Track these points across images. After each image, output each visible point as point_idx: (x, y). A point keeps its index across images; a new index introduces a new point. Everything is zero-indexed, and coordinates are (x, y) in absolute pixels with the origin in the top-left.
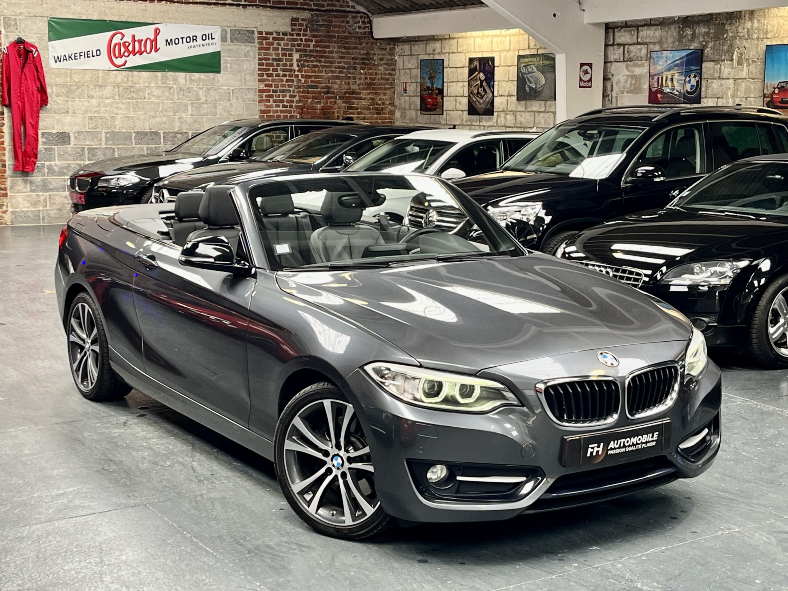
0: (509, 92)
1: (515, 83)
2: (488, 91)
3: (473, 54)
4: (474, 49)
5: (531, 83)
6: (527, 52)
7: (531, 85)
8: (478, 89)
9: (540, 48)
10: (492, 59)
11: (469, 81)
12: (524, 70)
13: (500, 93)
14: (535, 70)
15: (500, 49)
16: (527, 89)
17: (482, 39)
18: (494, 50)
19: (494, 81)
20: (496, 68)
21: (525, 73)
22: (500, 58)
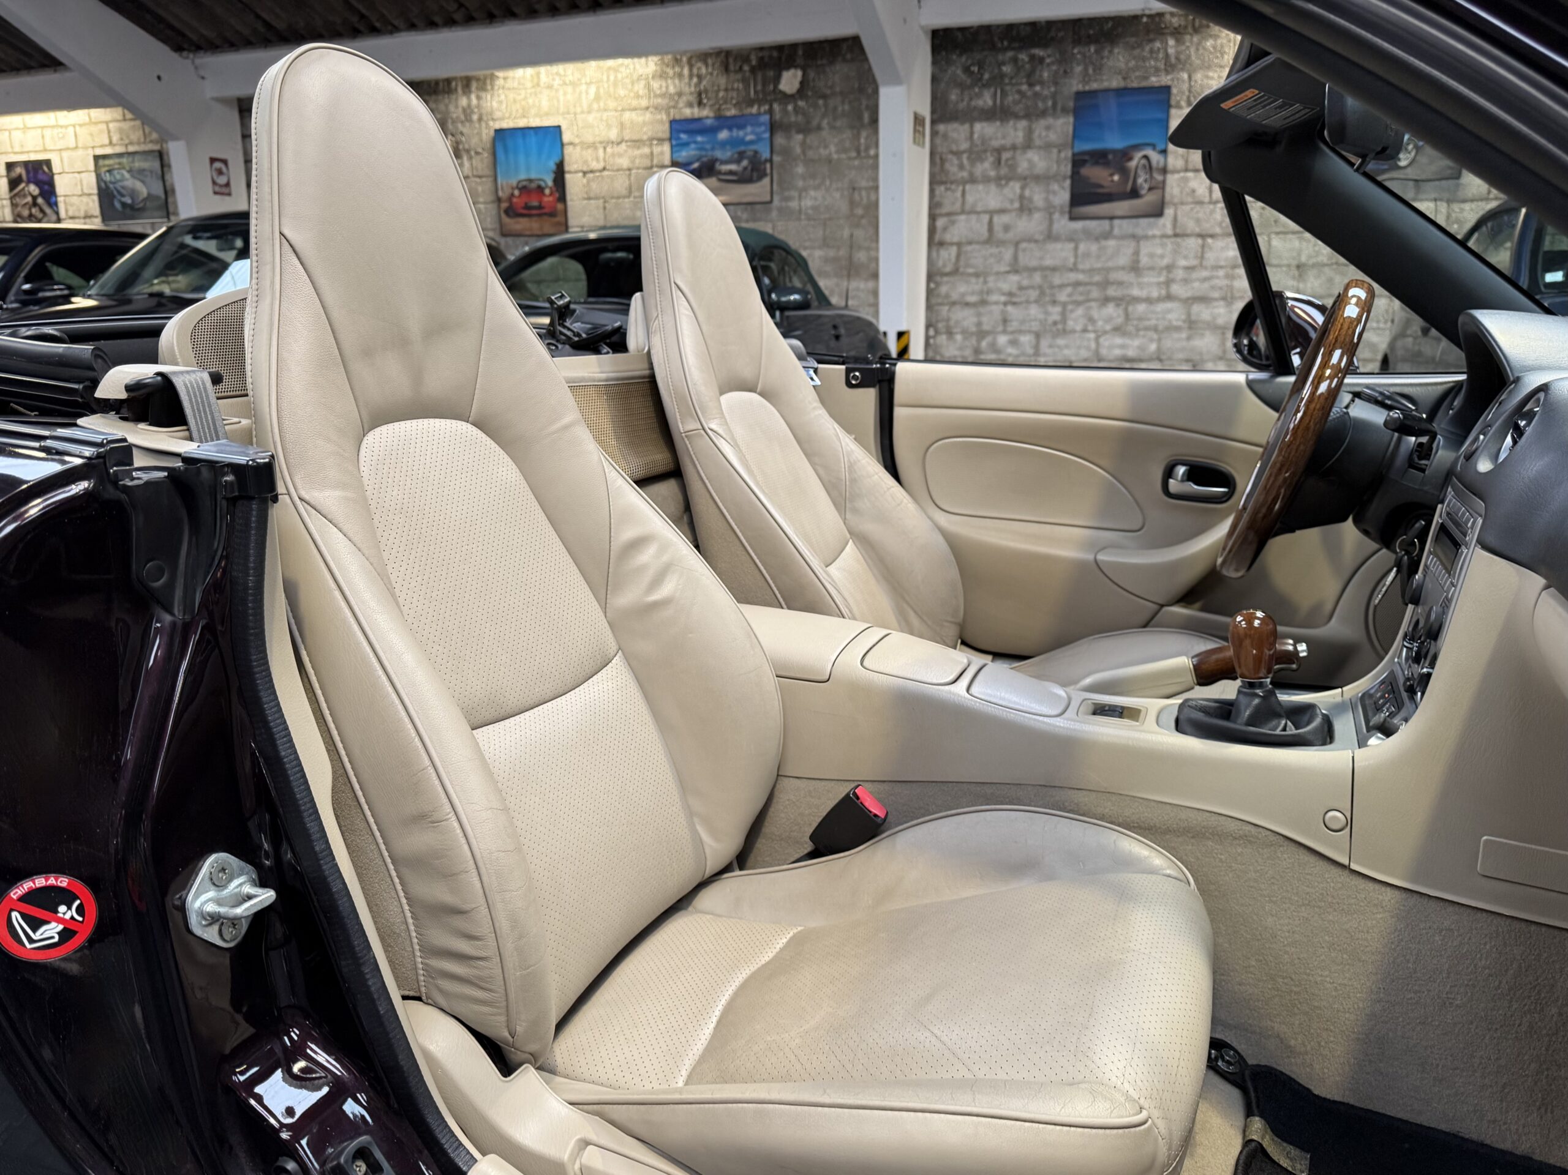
0: (86, 211)
1: (96, 198)
2: (48, 210)
3: (12, 155)
4: (12, 147)
5: (123, 195)
6: (108, 151)
7: (123, 199)
8: (30, 209)
9: (131, 143)
10: (48, 163)
11: (11, 198)
12: (107, 178)
13: (71, 214)
14: (127, 175)
15: (59, 147)
16: (118, 205)
17: (24, 132)
18: (48, 148)
19: (56, 196)
20: (56, 177)
21: (111, 182)
22: (62, 160)
